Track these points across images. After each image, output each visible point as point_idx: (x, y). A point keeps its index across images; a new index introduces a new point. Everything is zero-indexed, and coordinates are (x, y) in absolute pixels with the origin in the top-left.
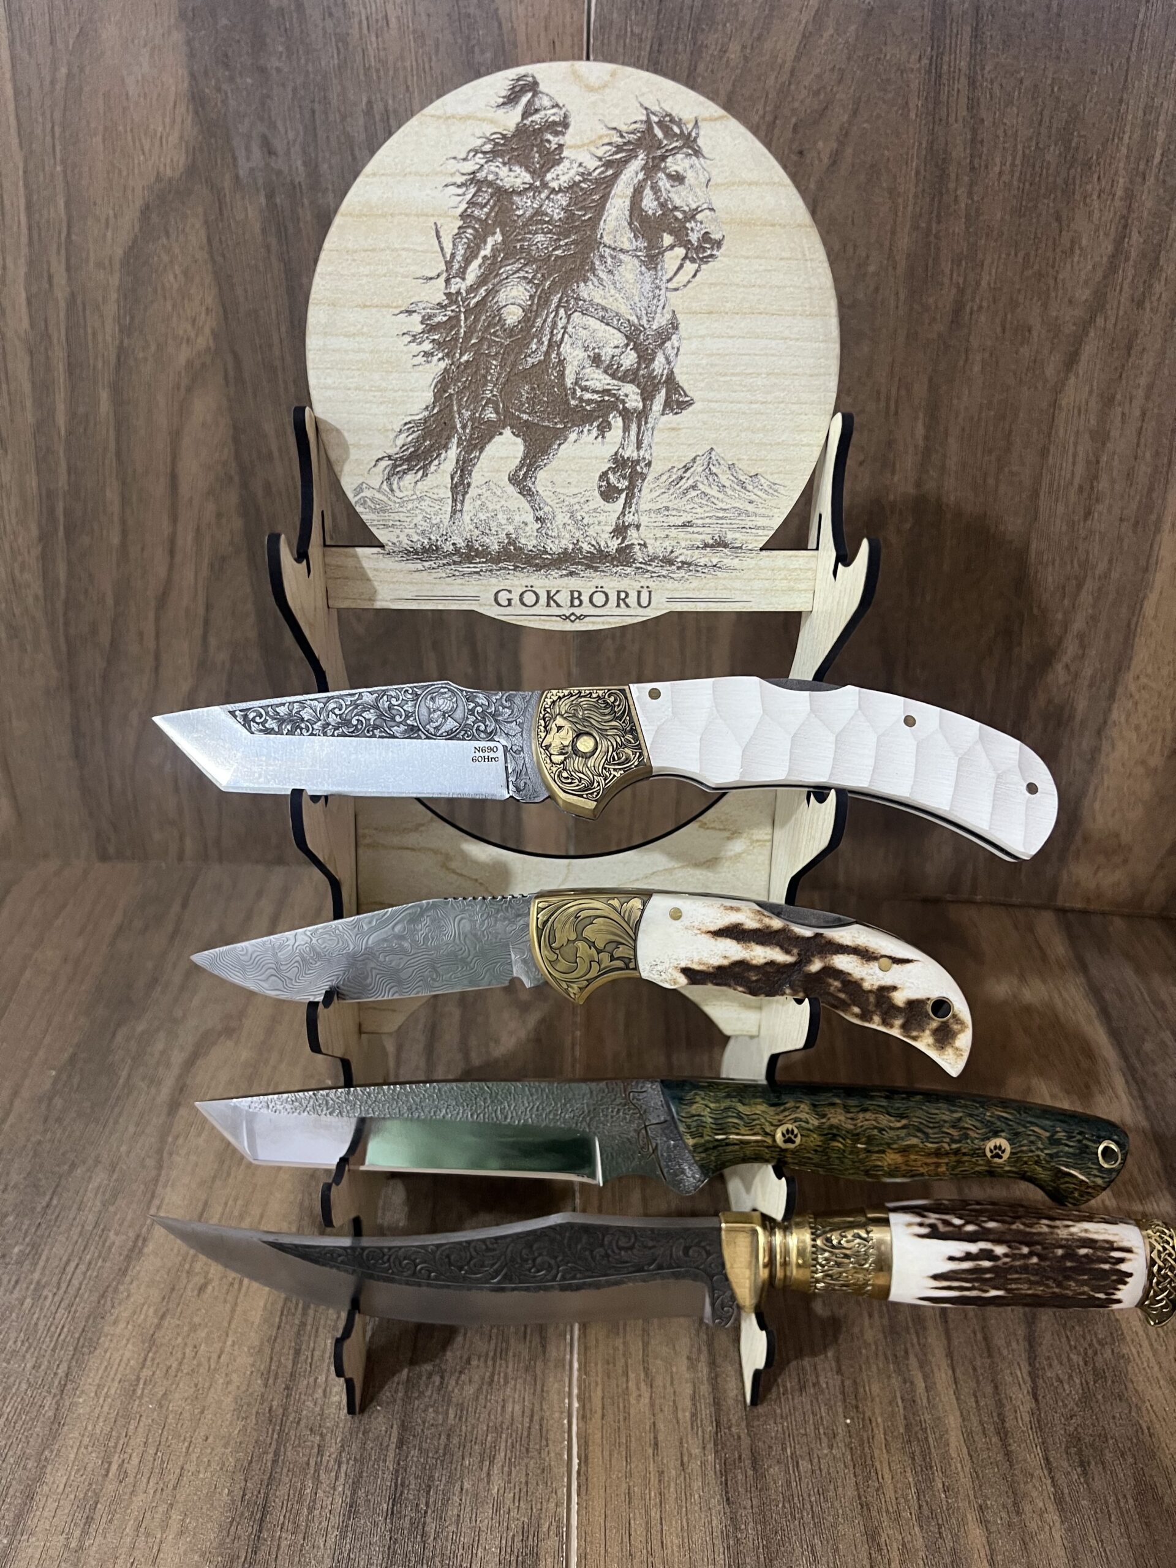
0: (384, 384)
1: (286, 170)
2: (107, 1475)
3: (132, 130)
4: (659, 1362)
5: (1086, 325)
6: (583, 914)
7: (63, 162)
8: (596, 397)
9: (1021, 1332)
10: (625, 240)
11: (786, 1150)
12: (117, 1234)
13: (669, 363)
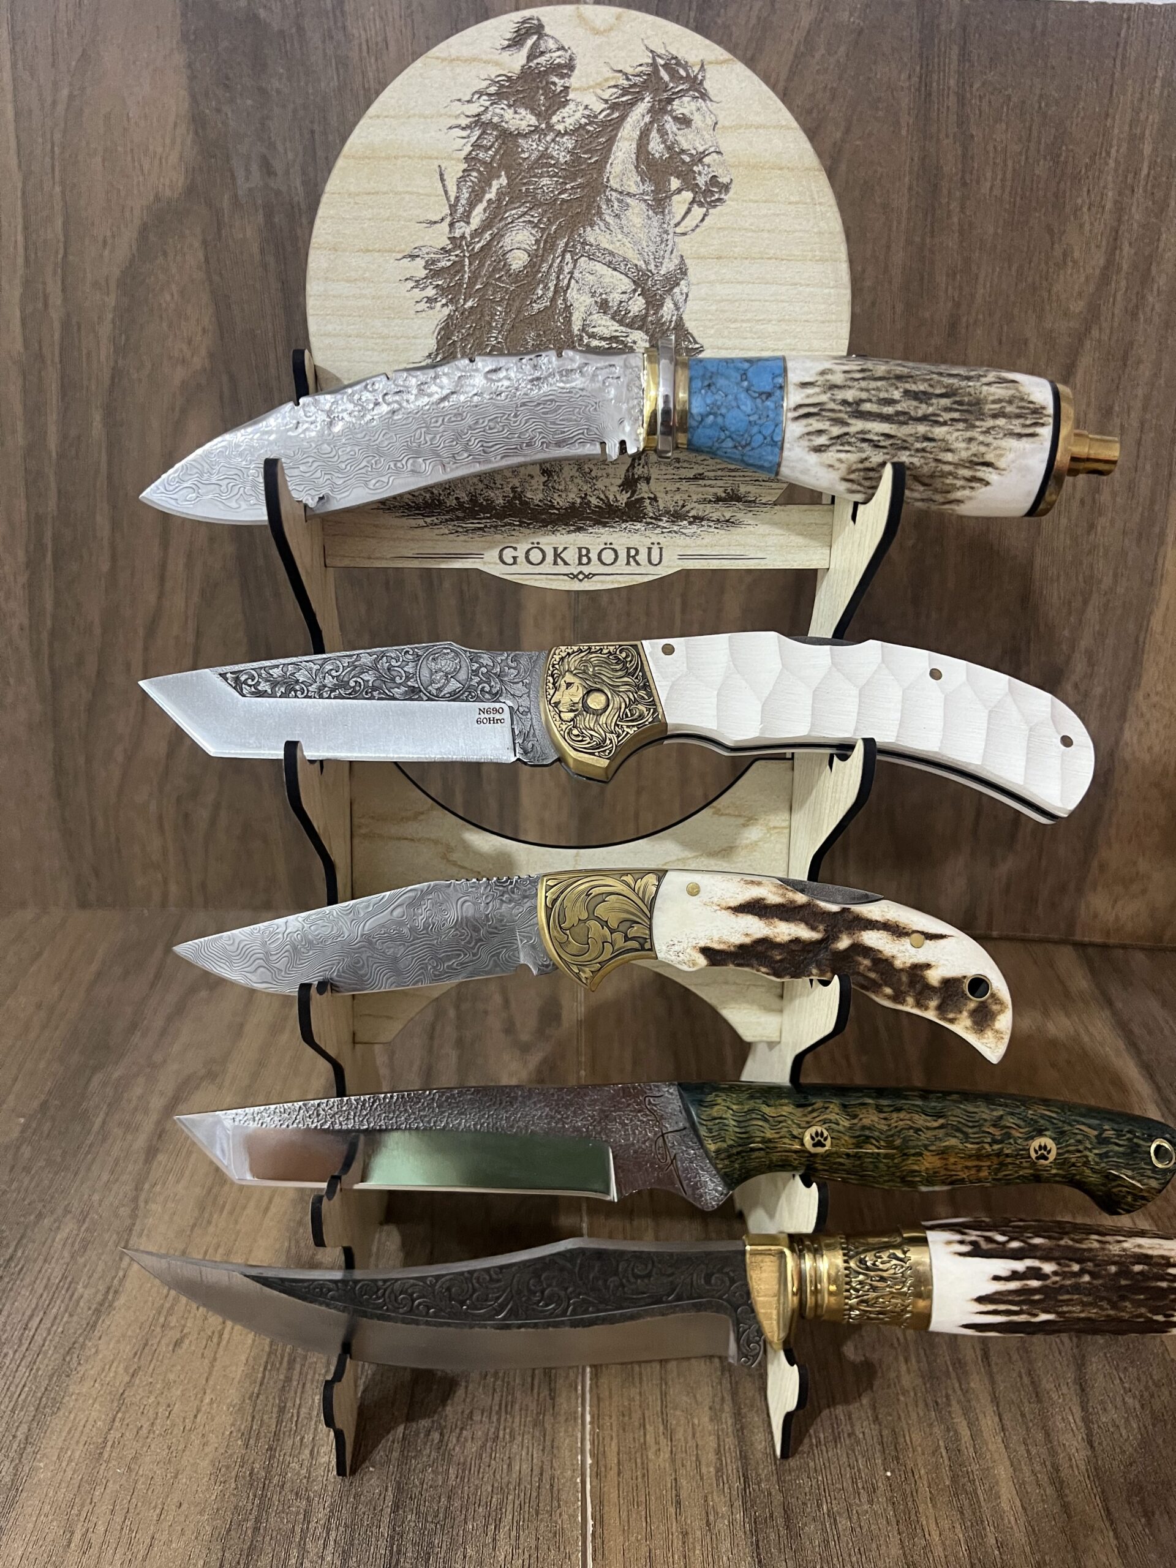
0: (386, 331)
1: (284, 189)
2: (69, 1546)
3: (132, 150)
4: (678, 1413)
5: (1080, 337)
6: (595, 891)
7: (63, 183)
8: (603, 343)
9: (1070, 1376)
10: (632, 183)
11: (815, 1155)
12: (85, 1287)
13: (678, 309)
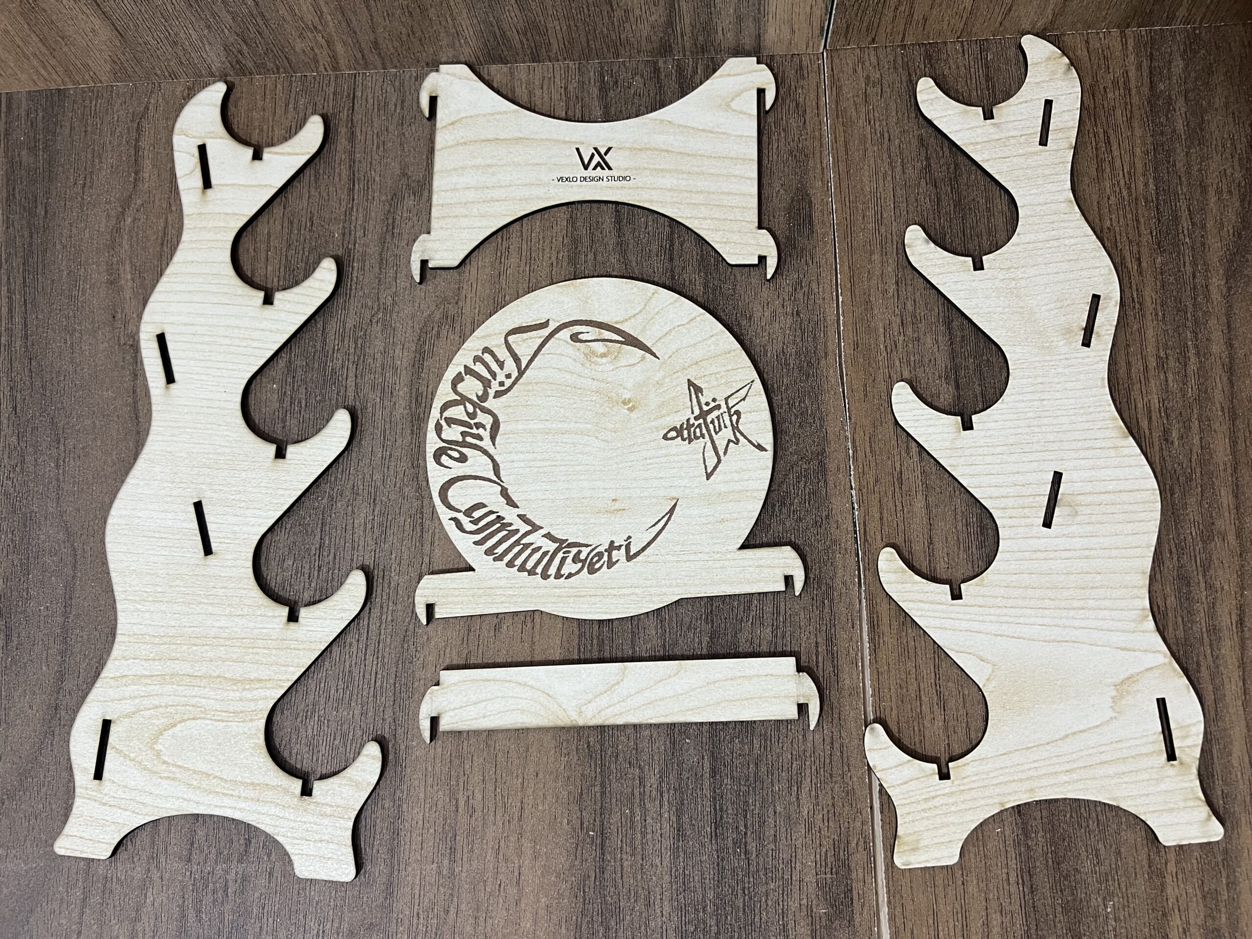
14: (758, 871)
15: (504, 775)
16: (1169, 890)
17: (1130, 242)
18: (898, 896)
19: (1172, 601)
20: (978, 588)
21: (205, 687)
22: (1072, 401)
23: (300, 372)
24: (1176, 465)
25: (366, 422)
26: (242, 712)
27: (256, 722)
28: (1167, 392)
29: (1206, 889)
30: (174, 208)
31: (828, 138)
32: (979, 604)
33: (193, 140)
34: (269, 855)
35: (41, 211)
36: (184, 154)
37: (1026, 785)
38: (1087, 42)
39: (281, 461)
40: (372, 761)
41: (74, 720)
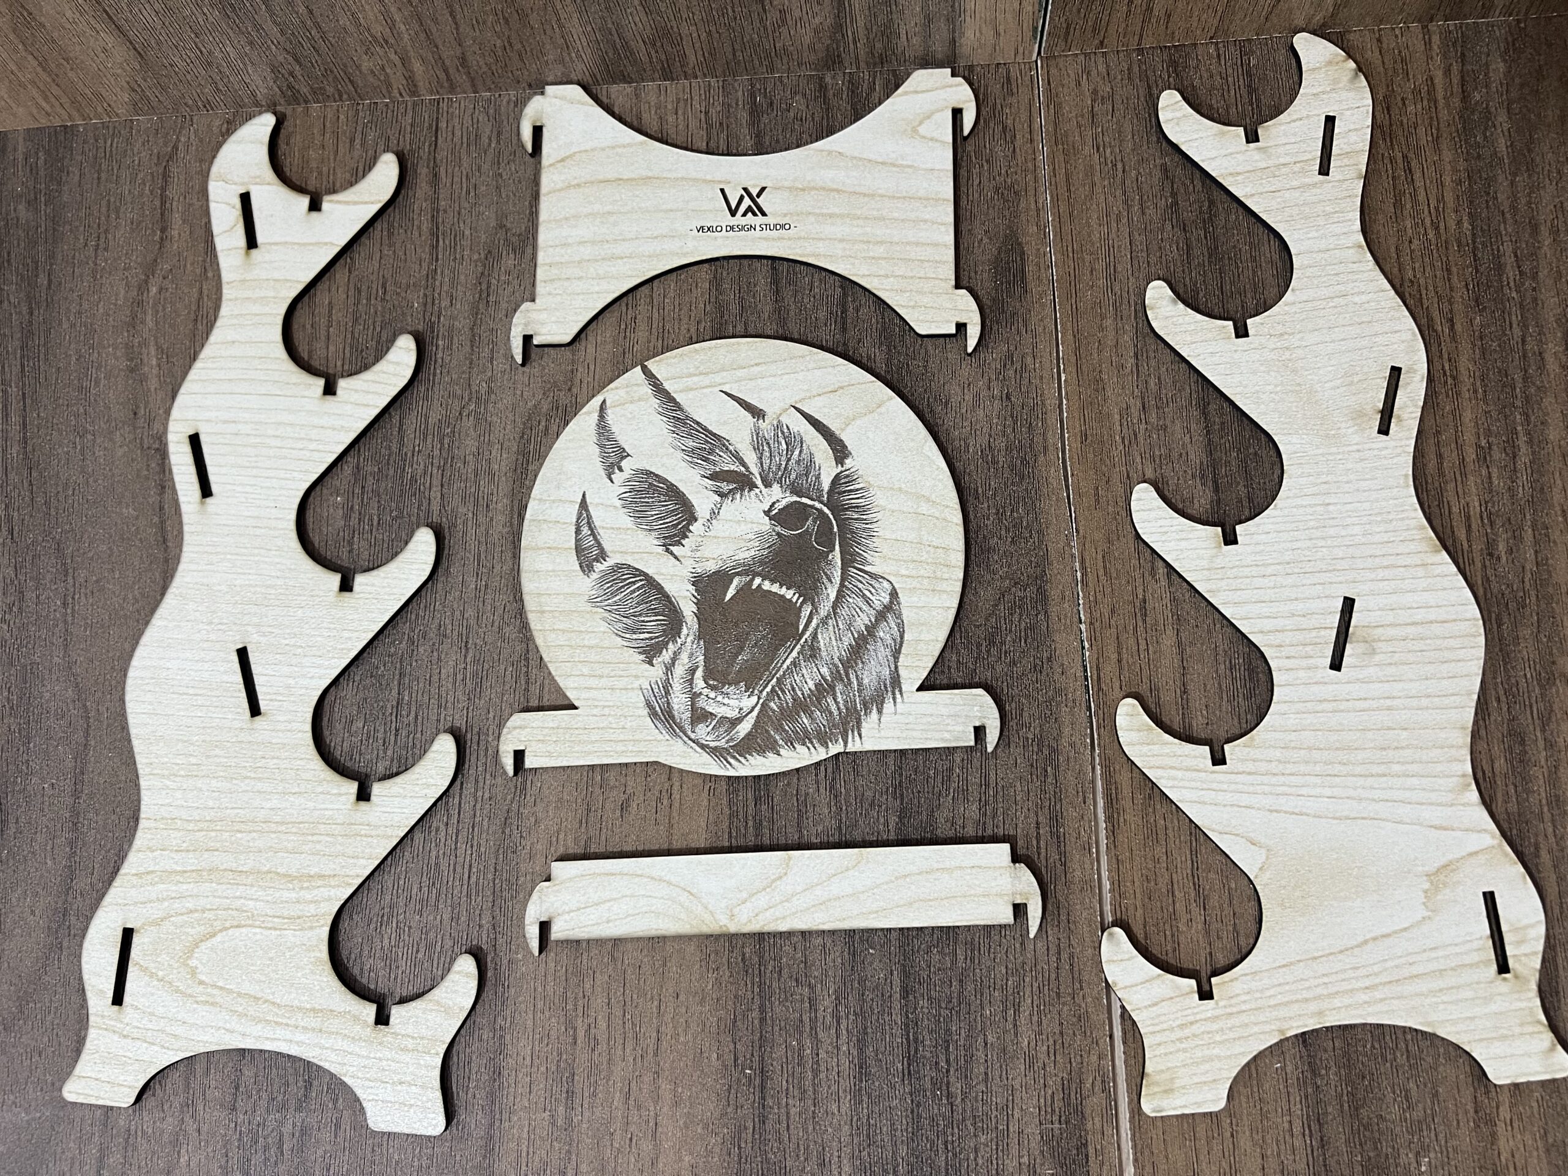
14: (964, 1120)
15: (635, 996)
16: (1502, 1142)
17: (1440, 298)
18: (1147, 1152)
19: (1500, 764)
20: (1247, 749)
21: (252, 886)
22: (1367, 505)
23: (370, 479)
24: (1503, 587)
25: (455, 543)
26: (299, 918)
27: (317, 931)
28: (1491, 491)
29: (1551, 1140)
30: (210, 274)
31: (1045, 171)
32: (1248, 770)
33: (233, 186)
34: (335, 1102)
35: (43, 280)
36: (223, 206)
37: (1313, 1007)
38: (1379, 40)
39: (347, 594)
40: (465, 980)
41: (86, 928)
